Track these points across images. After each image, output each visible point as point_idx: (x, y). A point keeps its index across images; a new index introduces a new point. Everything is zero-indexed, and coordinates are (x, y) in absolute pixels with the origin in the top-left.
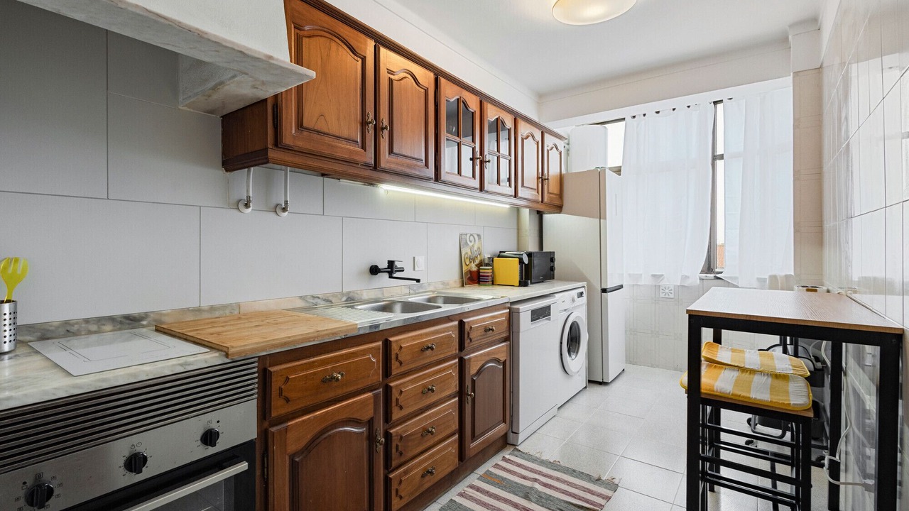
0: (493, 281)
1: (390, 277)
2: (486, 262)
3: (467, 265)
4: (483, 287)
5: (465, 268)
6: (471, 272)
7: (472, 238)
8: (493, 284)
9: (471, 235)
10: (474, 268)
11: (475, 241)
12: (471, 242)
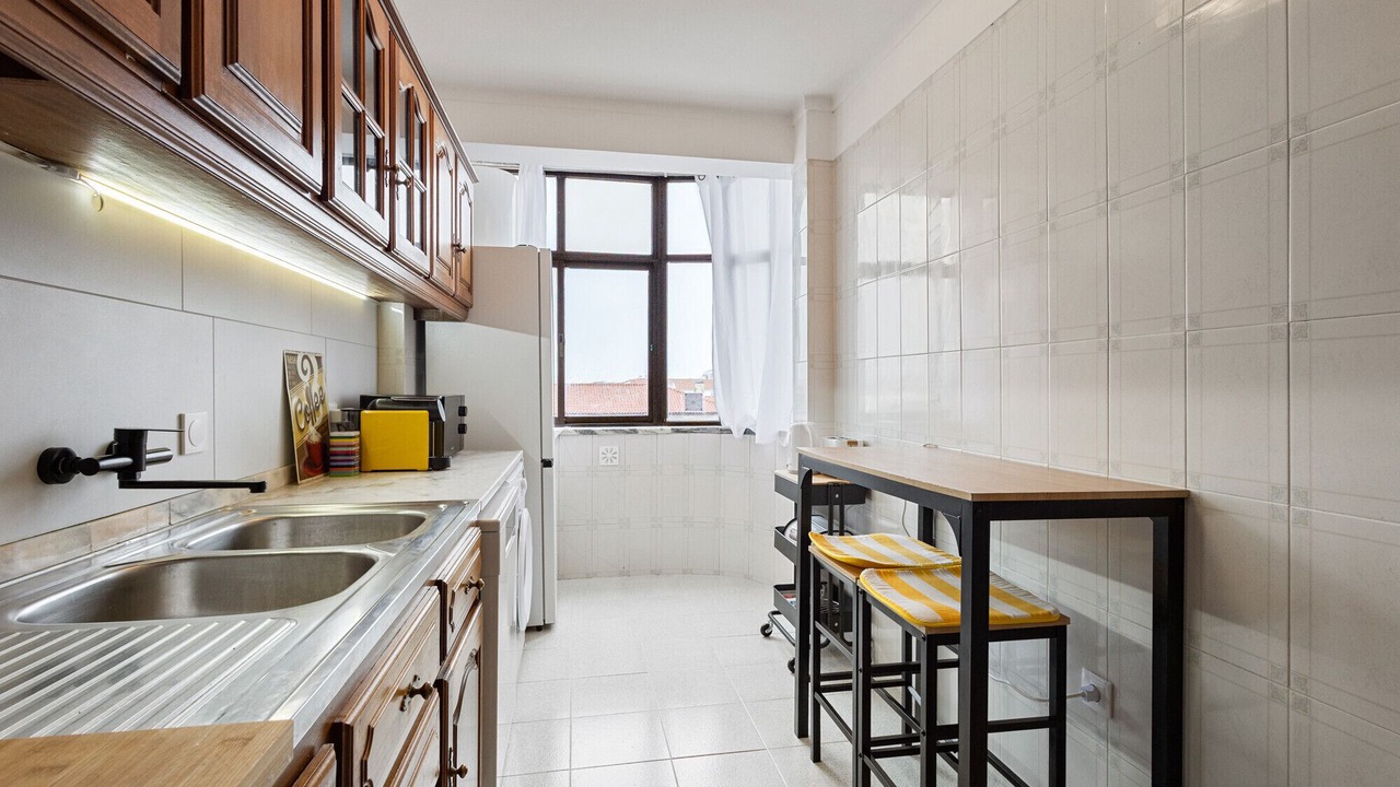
0: (360, 464)
1: (122, 485)
2: (338, 419)
3: (302, 430)
4: (339, 482)
5: (297, 438)
6: (309, 446)
7: (306, 364)
8: (360, 471)
9: (305, 357)
10: (315, 438)
11: (312, 372)
12: (305, 373)
